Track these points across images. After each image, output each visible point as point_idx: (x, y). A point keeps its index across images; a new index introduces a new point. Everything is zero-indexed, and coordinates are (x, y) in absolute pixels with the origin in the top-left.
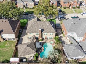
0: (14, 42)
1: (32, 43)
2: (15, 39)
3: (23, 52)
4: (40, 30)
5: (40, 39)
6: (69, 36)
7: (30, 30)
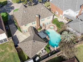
0: (7, 44)
1: (34, 35)
2: (7, 39)
3: (32, 50)
4: (37, 16)
5: (38, 28)
6: (65, 14)
7: (25, 21)
